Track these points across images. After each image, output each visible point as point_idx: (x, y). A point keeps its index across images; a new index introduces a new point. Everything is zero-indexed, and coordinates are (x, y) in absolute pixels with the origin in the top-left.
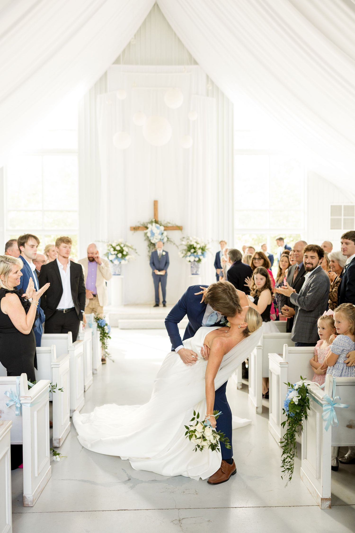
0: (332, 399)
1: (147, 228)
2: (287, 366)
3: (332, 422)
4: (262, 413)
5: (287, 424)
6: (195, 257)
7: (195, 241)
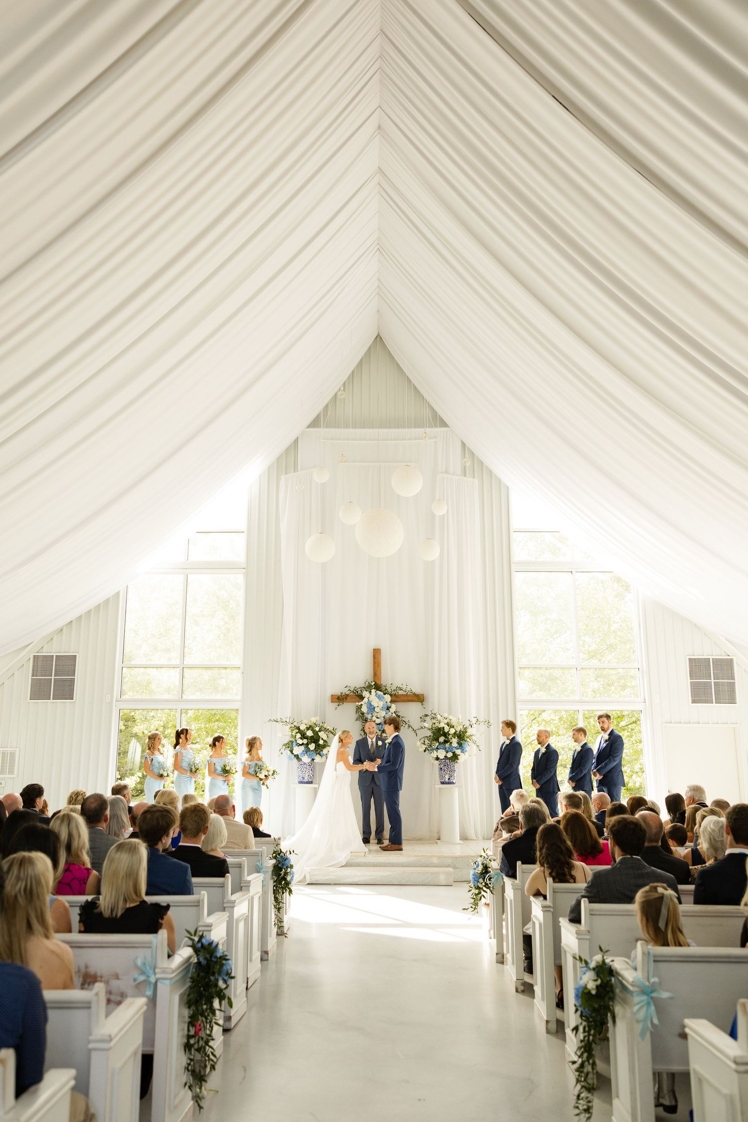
0: (647, 984)
1: (362, 698)
2: (588, 937)
3: (649, 1025)
4: (557, 1032)
5: (581, 1029)
6: (447, 752)
7: (446, 721)
